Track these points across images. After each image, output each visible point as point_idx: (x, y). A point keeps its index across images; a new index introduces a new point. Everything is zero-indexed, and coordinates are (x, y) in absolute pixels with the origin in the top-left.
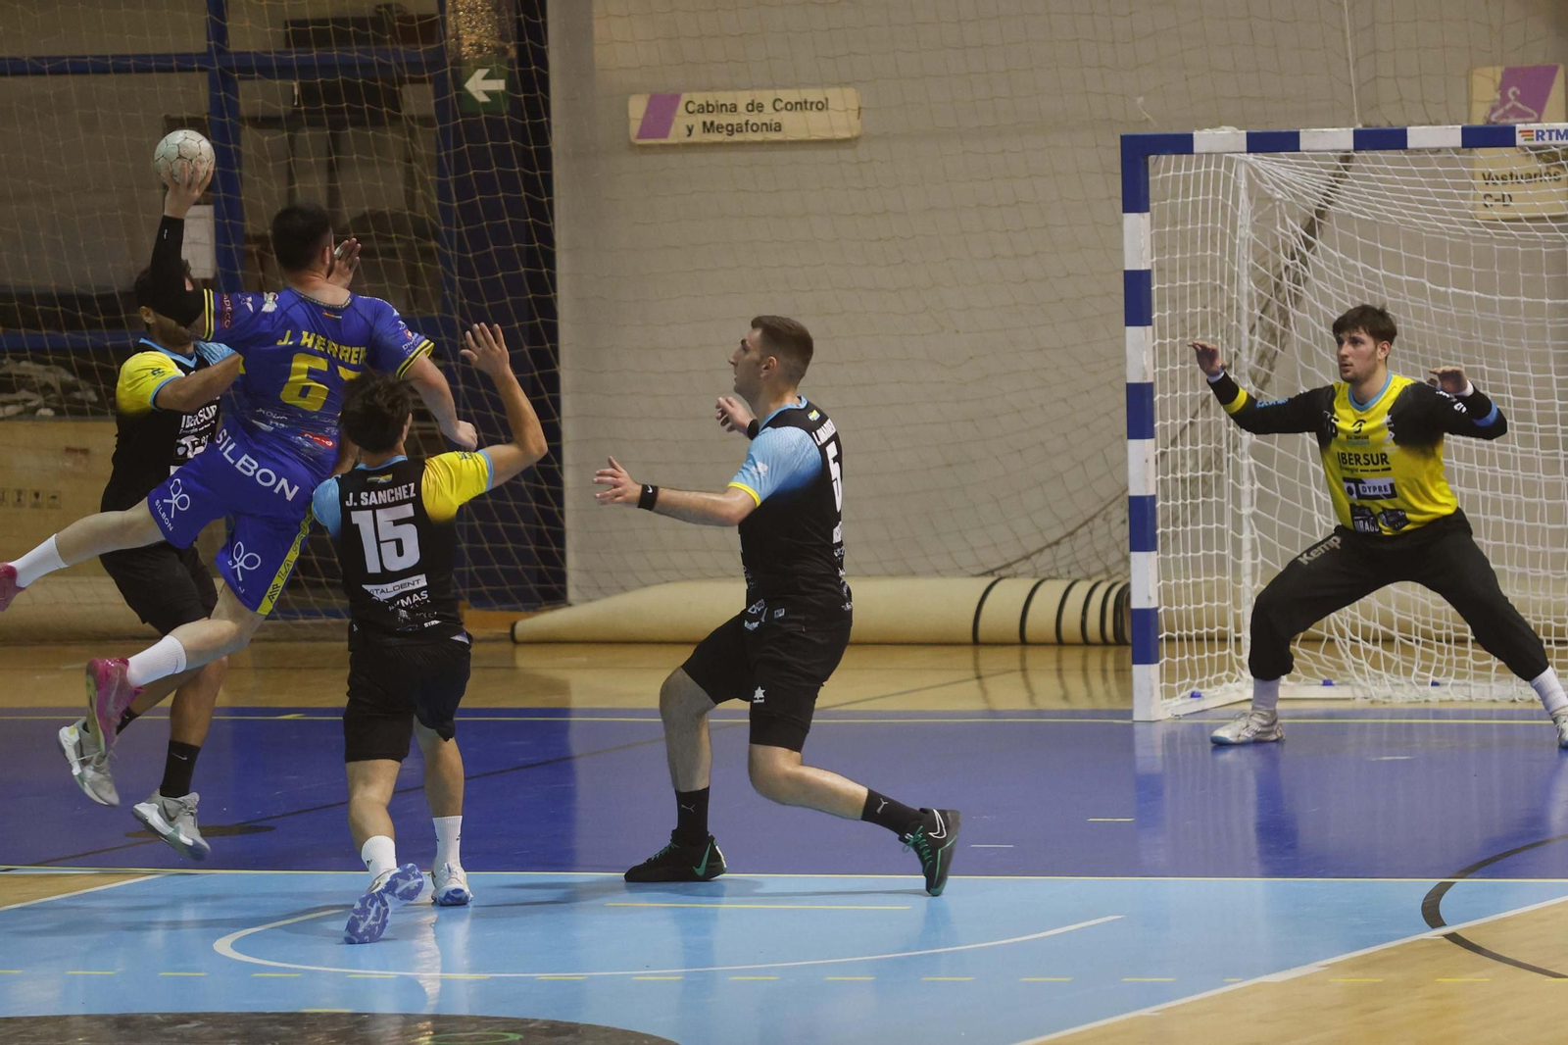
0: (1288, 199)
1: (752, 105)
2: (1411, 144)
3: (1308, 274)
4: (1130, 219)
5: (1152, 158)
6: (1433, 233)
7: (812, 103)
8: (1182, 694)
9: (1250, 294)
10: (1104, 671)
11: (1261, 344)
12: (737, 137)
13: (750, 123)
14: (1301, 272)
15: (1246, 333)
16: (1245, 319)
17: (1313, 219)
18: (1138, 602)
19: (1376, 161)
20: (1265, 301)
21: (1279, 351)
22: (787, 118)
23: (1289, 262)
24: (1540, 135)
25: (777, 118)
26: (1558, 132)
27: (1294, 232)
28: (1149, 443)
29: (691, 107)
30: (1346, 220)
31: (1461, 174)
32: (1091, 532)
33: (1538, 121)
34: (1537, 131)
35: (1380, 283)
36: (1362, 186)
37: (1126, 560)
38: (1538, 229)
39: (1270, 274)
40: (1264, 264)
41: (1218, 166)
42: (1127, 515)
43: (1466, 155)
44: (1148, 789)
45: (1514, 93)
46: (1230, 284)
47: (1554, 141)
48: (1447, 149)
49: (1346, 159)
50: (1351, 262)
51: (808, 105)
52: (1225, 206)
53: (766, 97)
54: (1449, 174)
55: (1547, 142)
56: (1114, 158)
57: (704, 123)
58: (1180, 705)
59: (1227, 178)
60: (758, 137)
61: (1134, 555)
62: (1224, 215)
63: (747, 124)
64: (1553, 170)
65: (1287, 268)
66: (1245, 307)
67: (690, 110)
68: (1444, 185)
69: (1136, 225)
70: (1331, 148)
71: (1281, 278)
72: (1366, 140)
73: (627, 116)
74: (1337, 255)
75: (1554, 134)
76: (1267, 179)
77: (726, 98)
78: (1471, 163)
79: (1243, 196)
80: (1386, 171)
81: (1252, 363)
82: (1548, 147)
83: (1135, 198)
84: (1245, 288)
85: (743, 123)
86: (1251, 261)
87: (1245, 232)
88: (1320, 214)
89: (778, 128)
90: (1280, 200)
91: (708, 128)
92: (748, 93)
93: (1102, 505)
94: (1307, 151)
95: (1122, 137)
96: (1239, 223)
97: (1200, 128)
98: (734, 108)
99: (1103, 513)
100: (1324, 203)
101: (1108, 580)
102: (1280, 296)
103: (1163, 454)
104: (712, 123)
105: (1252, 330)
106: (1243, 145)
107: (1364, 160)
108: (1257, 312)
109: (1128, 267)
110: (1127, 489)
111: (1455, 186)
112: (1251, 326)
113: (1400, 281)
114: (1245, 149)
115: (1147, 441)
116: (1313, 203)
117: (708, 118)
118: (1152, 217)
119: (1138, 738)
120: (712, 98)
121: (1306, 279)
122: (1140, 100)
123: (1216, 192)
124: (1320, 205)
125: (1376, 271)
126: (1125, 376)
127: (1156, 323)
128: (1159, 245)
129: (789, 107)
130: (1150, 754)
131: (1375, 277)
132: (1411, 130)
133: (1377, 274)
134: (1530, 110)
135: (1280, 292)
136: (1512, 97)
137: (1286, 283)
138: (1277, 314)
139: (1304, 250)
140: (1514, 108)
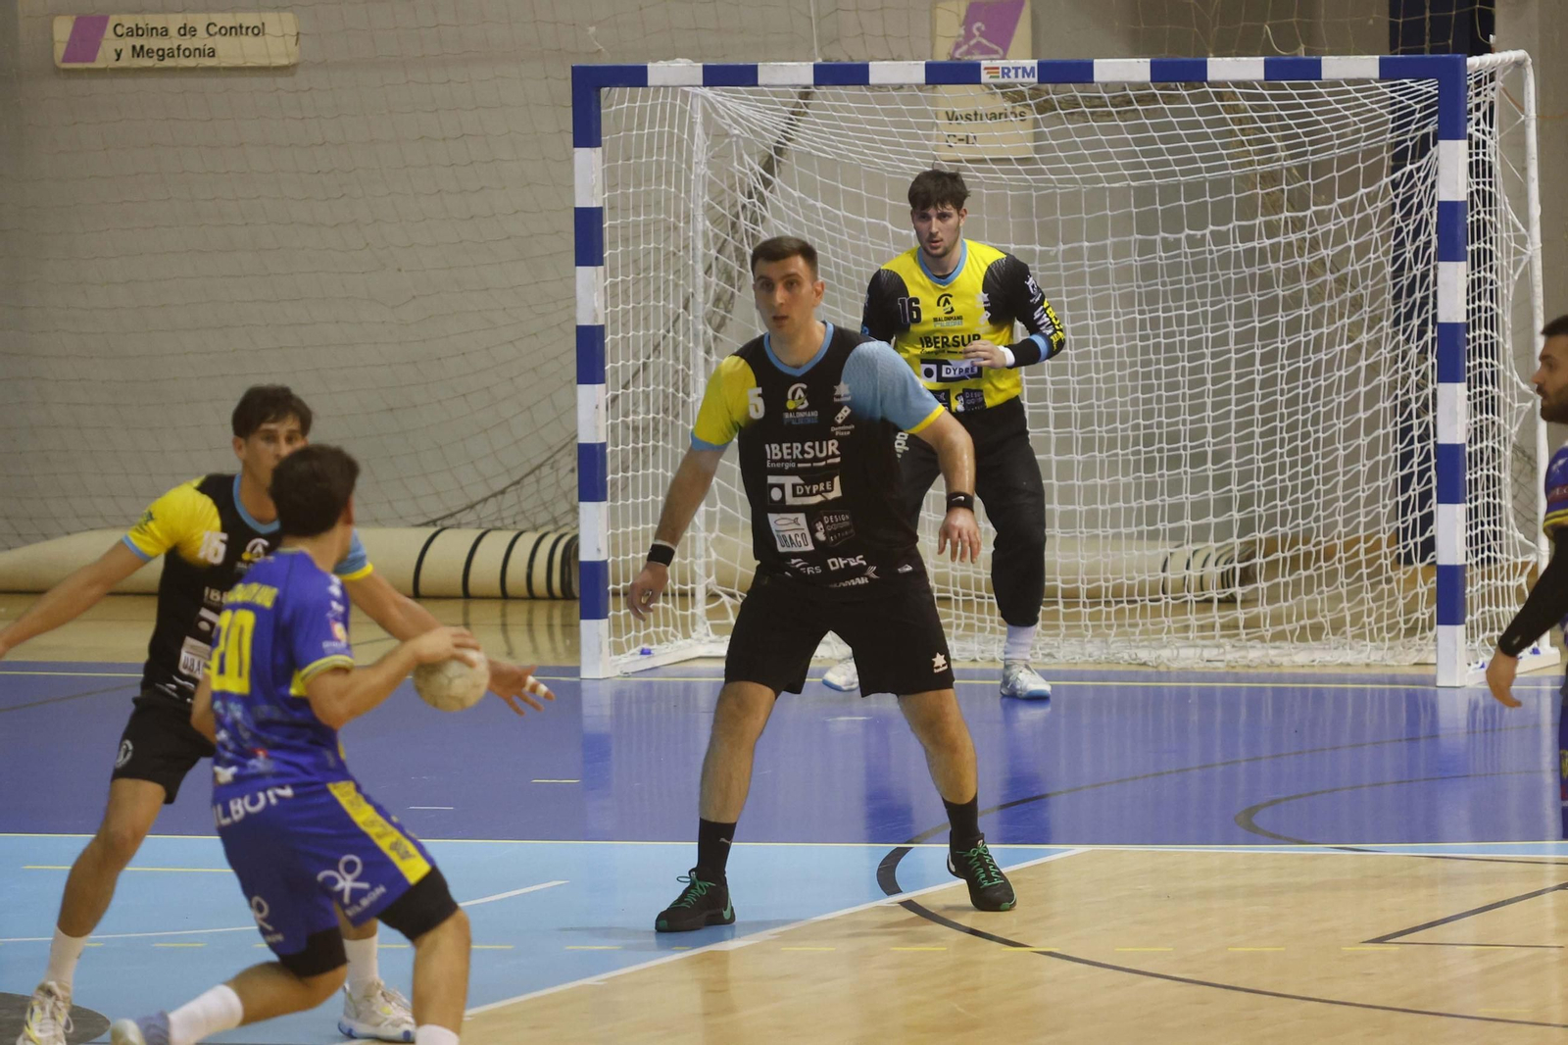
0: (746, 135)
1: (185, 28)
2: (872, 81)
3: (765, 213)
4: (582, 154)
5: (604, 91)
6: (895, 173)
7: (247, 28)
8: (632, 651)
9: (705, 234)
10: (550, 626)
11: (717, 285)
12: (168, 62)
13: (182, 48)
14: (758, 211)
15: (701, 273)
16: (699, 259)
17: (771, 157)
18: (586, 555)
19: (838, 98)
20: (721, 241)
21: (736, 291)
22: (222, 44)
23: (746, 201)
24: (1006, 72)
25: (210, 43)
26: (1024, 69)
27: (752, 169)
28: (599, 388)
29: (119, 30)
30: (805, 158)
31: (925, 114)
32: (538, 481)
33: (1003, 58)
34: (1003, 68)
35: (840, 223)
36: (824, 125)
37: (575, 510)
38: (1004, 172)
39: (727, 213)
40: (720, 203)
41: (674, 98)
42: (576, 463)
43: (928, 93)
44: (595, 750)
45: (978, 29)
46: (687, 222)
47: (1020, 79)
48: (910, 86)
49: (805, 96)
50: (811, 202)
51: (244, 30)
52: (680, 141)
53: (199, 21)
54: (913, 114)
55: (1013, 79)
56: (565, 89)
57: (134, 47)
58: (630, 661)
59: (683, 112)
60: (191, 62)
61: (583, 505)
62: (680, 151)
63: (179, 48)
64: (1018, 110)
65: (744, 207)
66: (700, 245)
67: (120, 33)
68: (908, 125)
69: (588, 162)
70: (790, 83)
71: (738, 217)
72: (826, 75)
73: (52, 39)
74: (796, 194)
75: (1020, 72)
76: (722, 113)
77: (156, 21)
78: (933, 102)
79: (699, 130)
80: (848, 110)
81: (709, 305)
82: (1014, 85)
83: (587, 132)
84: (700, 227)
85: (175, 47)
86: (707, 198)
87: (701, 169)
88: (778, 151)
89: (212, 53)
90: (738, 136)
91: (138, 52)
92: (180, 16)
93: (548, 454)
94: (766, 86)
95: (573, 68)
96: (695, 160)
97: (655, 60)
98: (165, 32)
99: (551, 461)
100: (784, 141)
101: (556, 531)
102: (737, 236)
103: (615, 399)
104: (142, 47)
105: (708, 271)
106: (699, 79)
107: (825, 96)
108: (713, 252)
109: (579, 204)
110: (576, 436)
111: (919, 126)
112: (707, 266)
113: (861, 223)
114: (701, 83)
115: (597, 386)
116: (771, 140)
117: (138, 42)
118: (604, 152)
119: (586, 696)
120: (141, 20)
121: (763, 218)
122: (592, 29)
123: (671, 126)
124: (778, 142)
125: (837, 212)
126: (574, 318)
127: (607, 262)
128: (611, 180)
129: (223, 31)
130: (597, 711)
131: (836, 218)
132: (873, 66)
133: (837, 215)
134: (995, 47)
135: (736, 232)
136: (977, 33)
137: (744, 223)
138: (734, 254)
139: (761, 188)
140: (978, 44)
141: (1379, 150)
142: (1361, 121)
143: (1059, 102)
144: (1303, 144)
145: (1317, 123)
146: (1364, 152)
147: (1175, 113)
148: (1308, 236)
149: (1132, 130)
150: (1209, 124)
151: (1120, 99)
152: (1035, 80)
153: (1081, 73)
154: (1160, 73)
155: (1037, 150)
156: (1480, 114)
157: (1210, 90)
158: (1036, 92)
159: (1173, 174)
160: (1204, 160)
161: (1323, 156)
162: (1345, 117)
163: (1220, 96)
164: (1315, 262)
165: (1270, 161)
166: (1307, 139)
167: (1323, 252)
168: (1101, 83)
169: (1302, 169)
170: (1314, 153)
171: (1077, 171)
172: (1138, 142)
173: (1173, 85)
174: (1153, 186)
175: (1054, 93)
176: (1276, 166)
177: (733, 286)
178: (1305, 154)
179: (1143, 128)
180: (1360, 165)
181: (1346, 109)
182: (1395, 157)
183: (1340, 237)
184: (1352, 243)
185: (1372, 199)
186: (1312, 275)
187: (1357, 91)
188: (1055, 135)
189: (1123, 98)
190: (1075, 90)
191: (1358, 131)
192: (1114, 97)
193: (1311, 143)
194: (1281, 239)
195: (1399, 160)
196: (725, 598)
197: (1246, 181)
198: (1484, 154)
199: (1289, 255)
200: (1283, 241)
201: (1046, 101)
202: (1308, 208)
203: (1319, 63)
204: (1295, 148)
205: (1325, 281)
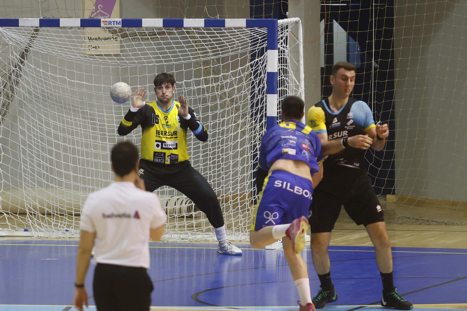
0: (14, 45)
2: (61, 25)
3: (22, 74)
6: (69, 59)
14: (19, 73)
17: (24, 52)
19: (48, 31)
20: (5, 84)
21: (10, 102)
23: (14, 69)
24: (110, 23)
26: (117, 22)
27: (16, 57)
30: (36, 53)
31: (80, 38)
33: (109, 18)
34: (109, 22)
36: (43, 41)
38: (109, 59)
39: (7, 73)
43: (82, 30)
45: (100, 7)
47: (115, 25)
48: (75, 27)
49: (36, 30)
54: (76, 38)
55: (113, 25)
64: (115, 37)
65: (13, 71)
68: (74, 42)
70: (31, 26)
71: (11, 75)
72: (44, 23)
74: (33, 66)
75: (115, 23)
76: (6, 36)
78: (84, 33)
80: (52, 36)
82: (113, 28)
88: (26, 51)
90: (11, 45)
94: (22, 27)
100: (28, 47)
102: (11, 82)
107: (43, 31)
111: (78, 42)
113: (56, 77)
116: (24, 46)
121: (21, 75)
124: (26, 47)
131: (47, 75)
132: (62, 20)
133: (48, 74)
134: (107, 14)
135: (11, 80)
136: (100, 9)
137: (13, 77)
138: (9, 88)
139: (20, 64)
140: (100, 12)
141: (246, 53)
142: (240, 43)
143: (130, 34)
144: (218, 51)
145: (223, 43)
146: (240, 54)
147: (172, 39)
148: (220, 84)
149: (156, 44)
150: (184, 43)
151: (152, 33)
152: (121, 26)
153: (138, 23)
154: (166, 24)
155: (122, 51)
156: (283, 41)
157: (185, 30)
158: (121, 30)
159: (171, 61)
160: (182, 56)
161: (226, 55)
162: (234, 41)
163: (188, 33)
164: (223, 93)
165: (206, 56)
166: (219, 49)
167: (226, 90)
168: (145, 27)
169: (218, 60)
170: (222, 54)
171: (136, 59)
172: (158, 49)
173: (171, 28)
174: (164, 65)
175: (128, 31)
176: (208, 58)
177: (9, 100)
178: (219, 54)
179: (160, 44)
180: (239, 58)
181: (234, 38)
182: (252, 56)
183: (231, 85)
184: (236, 87)
185: (243, 71)
186: (221, 98)
187: (238, 32)
188: (128, 46)
189: (153, 33)
190: (135, 30)
191: (238, 46)
192: (150, 33)
193: (221, 50)
194: (210, 85)
195: (253, 57)
196: (5, 214)
197: (197, 64)
198: (284, 55)
199: (213, 91)
200: (211, 86)
201: (125, 34)
202: (220, 74)
203: (224, 21)
204: (215, 52)
205: (226, 101)
